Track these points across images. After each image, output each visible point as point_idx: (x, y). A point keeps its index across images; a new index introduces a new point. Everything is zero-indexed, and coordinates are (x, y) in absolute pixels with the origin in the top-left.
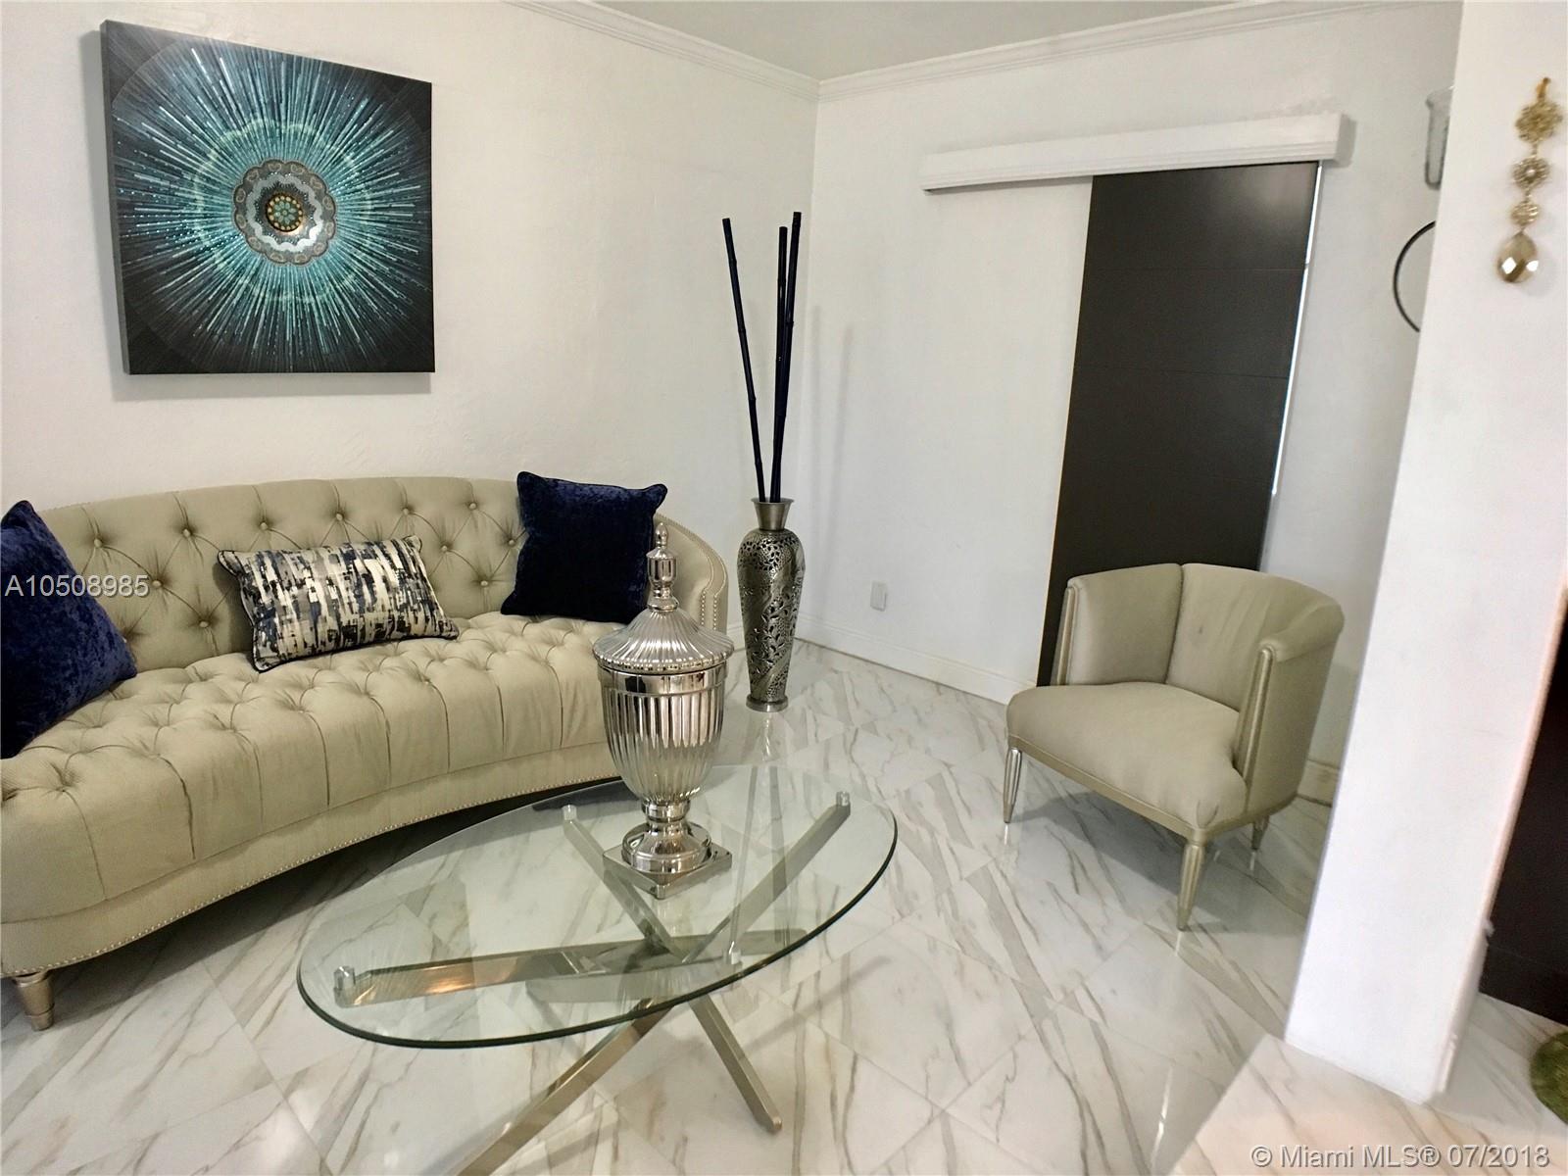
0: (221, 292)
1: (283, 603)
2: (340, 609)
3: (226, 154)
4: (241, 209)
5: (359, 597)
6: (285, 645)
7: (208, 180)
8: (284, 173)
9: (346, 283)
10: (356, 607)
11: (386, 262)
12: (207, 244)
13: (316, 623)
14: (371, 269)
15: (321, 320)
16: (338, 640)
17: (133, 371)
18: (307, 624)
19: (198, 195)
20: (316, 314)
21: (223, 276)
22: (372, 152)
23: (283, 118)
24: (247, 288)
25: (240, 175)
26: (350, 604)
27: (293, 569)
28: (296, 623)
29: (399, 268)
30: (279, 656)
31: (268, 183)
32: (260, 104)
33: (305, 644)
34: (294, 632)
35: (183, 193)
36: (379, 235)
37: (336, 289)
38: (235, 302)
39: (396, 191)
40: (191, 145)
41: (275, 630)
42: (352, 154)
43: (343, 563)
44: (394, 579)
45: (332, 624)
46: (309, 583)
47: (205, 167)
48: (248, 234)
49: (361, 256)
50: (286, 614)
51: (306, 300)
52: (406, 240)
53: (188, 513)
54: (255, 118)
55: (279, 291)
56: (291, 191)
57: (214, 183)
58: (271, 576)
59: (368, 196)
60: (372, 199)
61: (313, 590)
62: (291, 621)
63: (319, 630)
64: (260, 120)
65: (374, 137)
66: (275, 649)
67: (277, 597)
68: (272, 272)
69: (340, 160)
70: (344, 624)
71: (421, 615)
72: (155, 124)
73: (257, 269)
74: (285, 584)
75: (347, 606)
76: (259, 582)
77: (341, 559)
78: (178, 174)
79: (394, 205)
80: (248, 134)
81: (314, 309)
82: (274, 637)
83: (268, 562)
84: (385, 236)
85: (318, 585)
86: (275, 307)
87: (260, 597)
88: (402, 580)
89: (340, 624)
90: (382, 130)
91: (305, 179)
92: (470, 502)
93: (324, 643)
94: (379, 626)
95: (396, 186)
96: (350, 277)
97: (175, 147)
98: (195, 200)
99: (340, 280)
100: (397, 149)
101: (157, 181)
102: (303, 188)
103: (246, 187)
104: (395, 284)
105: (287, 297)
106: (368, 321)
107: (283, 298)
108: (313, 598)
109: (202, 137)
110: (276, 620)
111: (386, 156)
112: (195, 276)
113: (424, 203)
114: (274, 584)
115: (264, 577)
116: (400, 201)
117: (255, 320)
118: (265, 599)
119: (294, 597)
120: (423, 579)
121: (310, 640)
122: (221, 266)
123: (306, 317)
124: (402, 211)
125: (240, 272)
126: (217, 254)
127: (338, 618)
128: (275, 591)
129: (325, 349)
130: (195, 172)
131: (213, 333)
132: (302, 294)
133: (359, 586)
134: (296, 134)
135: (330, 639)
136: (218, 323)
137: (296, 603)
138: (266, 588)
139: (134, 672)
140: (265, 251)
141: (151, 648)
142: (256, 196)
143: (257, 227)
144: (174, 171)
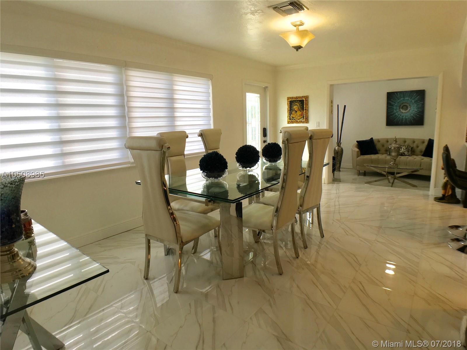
0: (396, 117)
3: (398, 103)
4: (400, 108)
7: (396, 106)
11: (417, 112)
15: (408, 119)
17: (387, 125)
21: (397, 115)
22: (416, 99)
24: (399, 116)
25: (400, 105)
29: (419, 113)
35: (393, 107)
38: (398, 118)
47: (396, 104)
49: (414, 112)
51: (406, 117)
52: (421, 109)
55: (403, 117)
60: (416, 105)
64: (402, 98)
68: (402, 114)
69: (412, 101)
72: (391, 101)
79: (419, 105)
80: (401, 100)
84: (417, 109)
88: (406, 149)
90: (417, 97)
91: (407, 104)
92: (423, 142)
94: (401, 153)
95: (419, 103)
97: (393, 103)
99: (411, 115)
100: (420, 98)
101: (391, 107)
104: (418, 115)
106: (414, 119)
109: (396, 102)
111: (418, 99)
112: (394, 116)
113: (424, 104)
117: (400, 120)
120: (409, 149)
123: (406, 119)
126: (396, 113)
129: (408, 123)
134: (406, 99)
136: (396, 120)
139: (378, 154)
140: (402, 112)
141: (380, 152)
142: (402, 106)
143: (401, 110)
144: (393, 105)
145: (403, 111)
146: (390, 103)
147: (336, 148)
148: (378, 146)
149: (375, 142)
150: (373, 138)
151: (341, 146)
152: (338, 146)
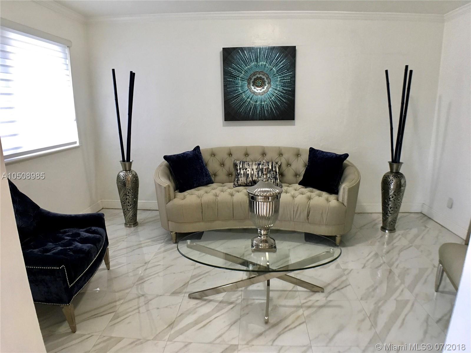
0: (244, 103)
1: (241, 173)
2: (253, 176)
3: (246, 72)
4: (249, 84)
5: (258, 174)
6: (240, 182)
7: (242, 78)
8: (259, 74)
9: (273, 98)
10: (257, 176)
11: (282, 92)
12: (242, 92)
13: (247, 178)
14: (279, 95)
15: (266, 108)
16: (252, 183)
17: (225, 121)
18: (245, 178)
19: (240, 81)
20: (265, 107)
21: (244, 99)
22: (280, 66)
23: (259, 61)
24: (249, 101)
25: (249, 76)
26: (256, 175)
27: (246, 165)
28: (243, 178)
29: (286, 94)
30: (238, 184)
31: (255, 77)
32: (253, 59)
33: (244, 183)
34: (242, 180)
35: (237, 81)
36: (281, 86)
37: (270, 100)
38: (246, 105)
39: (286, 75)
40: (238, 71)
41: (238, 179)
42: (275, 67)
43: (257, 166)
45: (251, 179)
46: (248, 169)
47: (242, 75)
48: (250, 89)
49: (276, 92)
50: (241, 175)
51: (263, 103)
52: (288, 87)
53: (231, 151)
54: (252, 63)
55: (256, 102)
56: (260, 78)
57: (243, 78)
58: (241, 167)
59: (279, 77)
60: (279, 78)
61: (248, 171)
62: (242, 177)
63: (248, 180)
64: (253, 63)
65: (280, 62)
66: (237, 183)
67: (241, 171)
68: (255, 97)
69: (272, 69)
70: (253, 180)
71: (272, 181)
72: (231, 68)
73: (252, 97)
74: (243, 169)
75: (255, 176)
76: (238, 168)
77: (257, 165)
78: (236, 78)
79: (285, 78)
80: (251, 67)
81: (264, 105)
82: (238, 180)
83: (241, 163)
84: (282, 86)
85: (250, 170)
86: (255, 106)
87: (237, 171)
89: (252, 179)
90: (282, 60)
91: (263, 75)
93: (248, 183)
95: (286, 74)
96: (273, 97)
97: (235, 72)
98: (239, 83)
99: (271, 98)
100: (286, 64)
101: (231, 80)
102: (263, 77)
103: (250, 79)
104: (285, 98)
105: (258, 103)
106: (277, 107)
107: (257, 103)
108: (248, 173)
109: (241, 69)
110: (239, 176)
111: (284, 66)
112: (239, 99)
113: (294, 77)
114: (241, 168)
115: (240, 166)
116: (287, 77)
117: (250, 108)
118: (238, 172)
119: (244, 172)
120: (276, 172)
121: (245, 182)
122: (244, 97)
123: (262, 107)
124: (288, 79)
125: (248, 98)
126: (243, 94)
127: (252, 178)
128: (241, 170)
129: (266, 115)
130: (239, 77)
131: (241, 112)
132: (262, 102)
133: (259, 171)
134: (261, 65)
135: (250, 183)
136: (243, 110)
137: (244, 173)
138: (239, 169)
139: (213, 183)
140: (254, 93)
141: (218, 178)
142: (252, 80)
143: (253, 87)
144: (235, 77)
145: (256, 90)
146: (231, 73)
147: (122, 174)
148: (212, 166)
149: (205, 156)
150: (201, 149)
151: (132, 169)
152: (126, 170)
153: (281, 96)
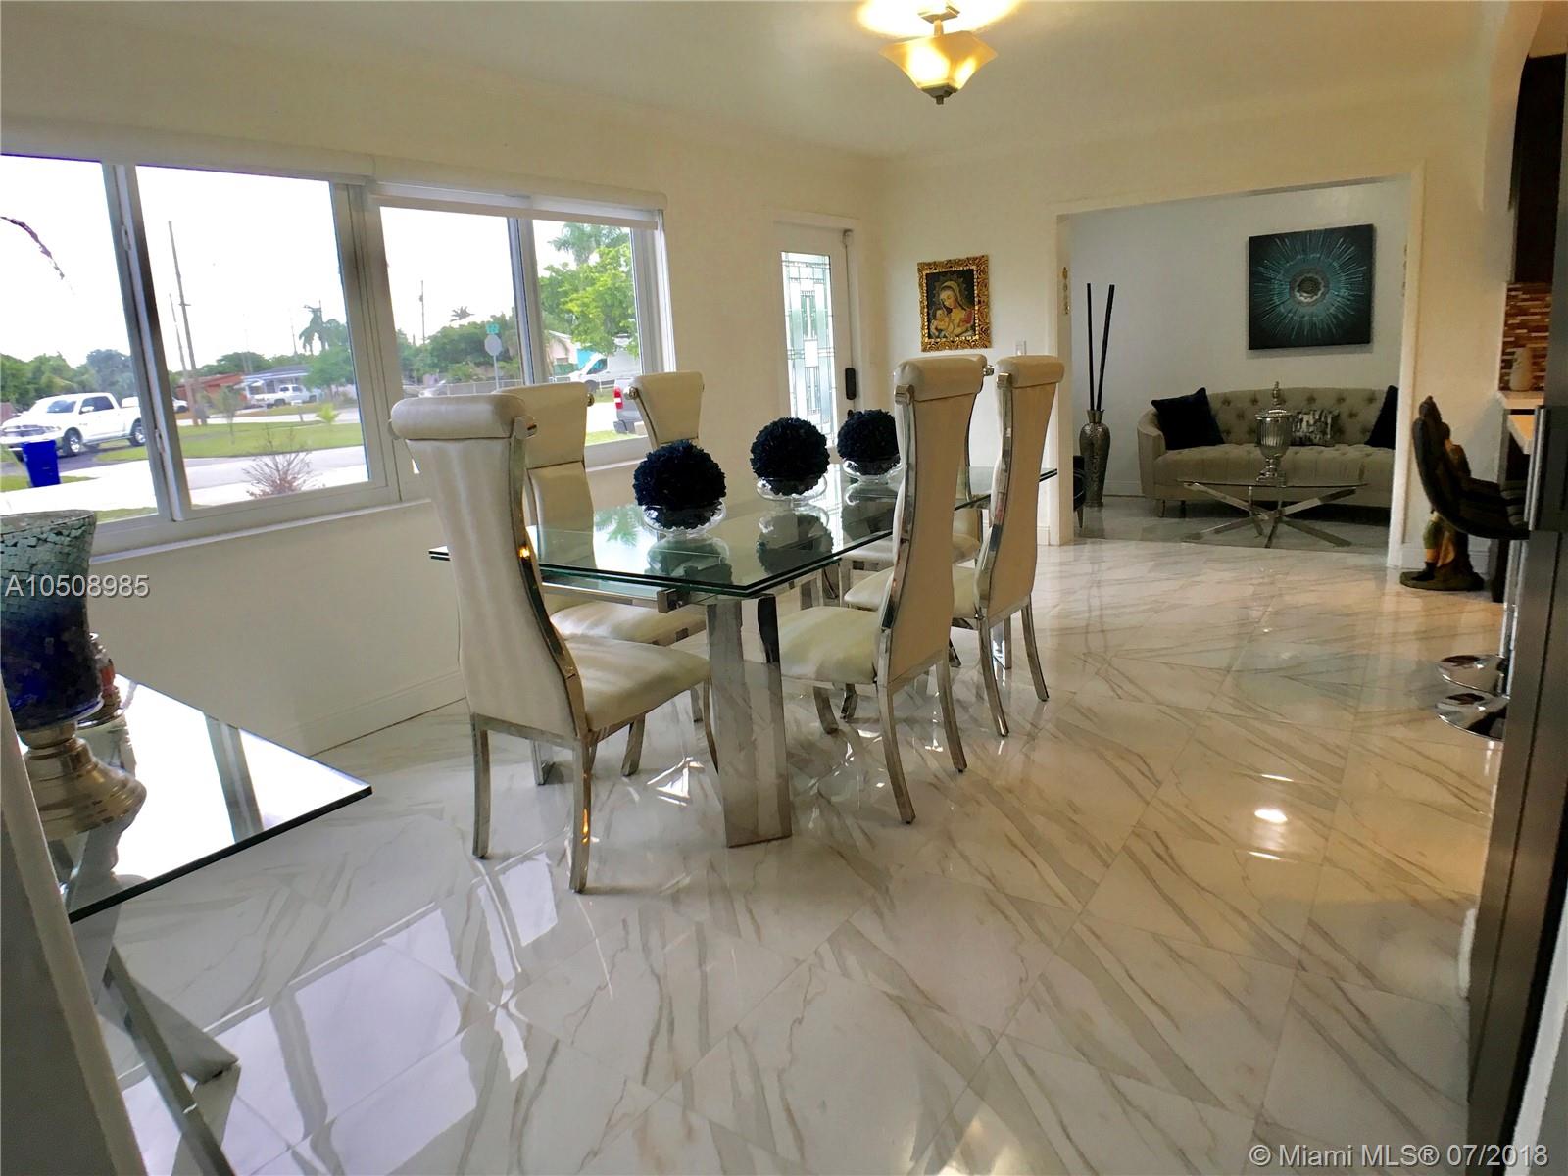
0: (1282, 319)
3: (1287, 271)
4: (1292, 289)
7: (1280, 281)
8: (1309, 273)
9: (1332, 311)
11: (1349, 300)
12: (1279, 303)
14: (1342, 304)
15: (1319, 326)
17: (1250, 348)
19: (1276, 287)
20: (1318, 324)
21: (1282, 314)
22: (1344, 258)
23: (1308, 253)
24: (1292, 317)
25: (1291, 278)
29: (1357, 302)
31: (1302, 278)
32: (1299, 251)
35: (1271, 287)
36: (1347, 290)
37: (1327, 314)
38: (1286, 322)
39: (1356, 271)
40: (1274, 271)
42: (1336, 260)
44: (1312, 422)
48: (1294, 296)
49: (1339, 299)
51: (1314, 319)
52: (1361, 290)
53: (1256, 397)
54: (1298, 256)
55: (1304, 317)
56: (1311, 280)
57: (1282, 282)
59: (1343, 275)
64: (1300, 256)
65: (1346, 252)
68: (1301, 310)
69: (1331, 263)
71: (1318, 437)
72: (1263, 266)
73: (1296, 309)
79: (1355, 277)
80: (1295, 263)
81: (1317, 322)
84: (1349, 290)
86: (1301, 322)
88: (1315, 423)
90: (1350, 248)
91: (1316, 274)
92: (1371, 399)
94: (1301, 438)
95: (1356, 269)
96: (1333, 308)
97: (1269, 272)
98: (1275, 289)
99: (1328, 309)
100: (1357, 254)
101: (1262, 285)
102: (1315, 277)
103: (1294, 281)
104: (1353, 309)
106: (1339, 324)
107: (1305, 319)
109: (1279, 267)
111: (1351, 258)
112: (1273, 315)
113: (1370, 273)
116: (1358, 274)
117: (1293, 329)
120: (1326, 424)
122: (1283, 310)
123: (1313, 325)
124: (1359, 278)
125: (1289, 311)
126: (1282, 306)
129: (1320, 337)
130: (1275, 280)
131: (1279, 334)
132: (1312, 317)
134: (1313, 258)
136: (1280, 330)
139: (1224, 443)
140: (1300, 302)
141: (1231, 437)
142: (1298, 283)
143: (1298, 295)
144: (1269, 280)
145: (1303, 298)
146: (1262, 274)
147: (1088, 429)
148: (1224, 418)
149: (1215, 405)
150: (1207, 393)
151: (1102, 422)
152: (1094, 423)
153: (1347, 305)
